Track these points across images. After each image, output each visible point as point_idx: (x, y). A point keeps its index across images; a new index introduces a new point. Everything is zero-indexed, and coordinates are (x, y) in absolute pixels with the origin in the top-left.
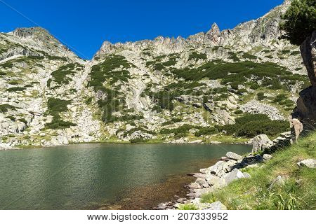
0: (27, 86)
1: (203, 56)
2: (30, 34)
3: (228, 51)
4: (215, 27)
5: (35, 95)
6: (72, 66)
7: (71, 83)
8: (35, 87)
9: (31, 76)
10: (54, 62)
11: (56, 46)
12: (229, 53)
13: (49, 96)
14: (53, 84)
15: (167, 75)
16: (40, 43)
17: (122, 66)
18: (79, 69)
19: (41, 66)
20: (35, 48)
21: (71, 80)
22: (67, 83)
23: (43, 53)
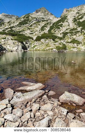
0: (35, 32)
2: (40, 11)
5: (36, 35)
6: (48, 23)
7: (45, 30)
8: (36, 32)
9: (36, 29)
10: (43, 22)
11: (48, 14)
13: (38, 35)
14: (40, 31)
15: (76, 24)
16: (43, 14)
17: (62, 22)
18: (49, 25)
19: (39, 25)
20: (41, 17)
21: (45, 29)
22: (44, 30)
23: (43, 18)
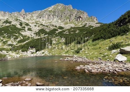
1: (10, 22)
3: (20, 22)
4: (23, 10)
12: (20, 23)
